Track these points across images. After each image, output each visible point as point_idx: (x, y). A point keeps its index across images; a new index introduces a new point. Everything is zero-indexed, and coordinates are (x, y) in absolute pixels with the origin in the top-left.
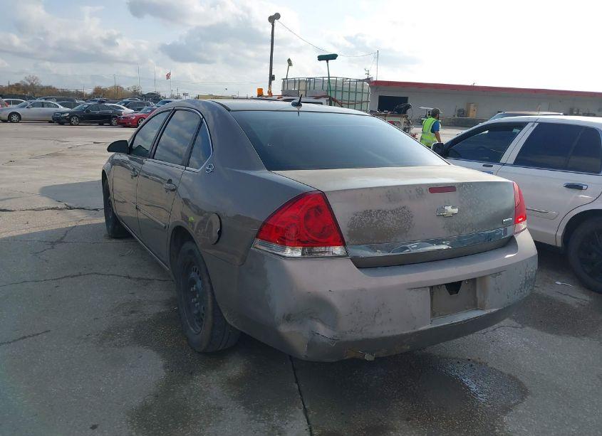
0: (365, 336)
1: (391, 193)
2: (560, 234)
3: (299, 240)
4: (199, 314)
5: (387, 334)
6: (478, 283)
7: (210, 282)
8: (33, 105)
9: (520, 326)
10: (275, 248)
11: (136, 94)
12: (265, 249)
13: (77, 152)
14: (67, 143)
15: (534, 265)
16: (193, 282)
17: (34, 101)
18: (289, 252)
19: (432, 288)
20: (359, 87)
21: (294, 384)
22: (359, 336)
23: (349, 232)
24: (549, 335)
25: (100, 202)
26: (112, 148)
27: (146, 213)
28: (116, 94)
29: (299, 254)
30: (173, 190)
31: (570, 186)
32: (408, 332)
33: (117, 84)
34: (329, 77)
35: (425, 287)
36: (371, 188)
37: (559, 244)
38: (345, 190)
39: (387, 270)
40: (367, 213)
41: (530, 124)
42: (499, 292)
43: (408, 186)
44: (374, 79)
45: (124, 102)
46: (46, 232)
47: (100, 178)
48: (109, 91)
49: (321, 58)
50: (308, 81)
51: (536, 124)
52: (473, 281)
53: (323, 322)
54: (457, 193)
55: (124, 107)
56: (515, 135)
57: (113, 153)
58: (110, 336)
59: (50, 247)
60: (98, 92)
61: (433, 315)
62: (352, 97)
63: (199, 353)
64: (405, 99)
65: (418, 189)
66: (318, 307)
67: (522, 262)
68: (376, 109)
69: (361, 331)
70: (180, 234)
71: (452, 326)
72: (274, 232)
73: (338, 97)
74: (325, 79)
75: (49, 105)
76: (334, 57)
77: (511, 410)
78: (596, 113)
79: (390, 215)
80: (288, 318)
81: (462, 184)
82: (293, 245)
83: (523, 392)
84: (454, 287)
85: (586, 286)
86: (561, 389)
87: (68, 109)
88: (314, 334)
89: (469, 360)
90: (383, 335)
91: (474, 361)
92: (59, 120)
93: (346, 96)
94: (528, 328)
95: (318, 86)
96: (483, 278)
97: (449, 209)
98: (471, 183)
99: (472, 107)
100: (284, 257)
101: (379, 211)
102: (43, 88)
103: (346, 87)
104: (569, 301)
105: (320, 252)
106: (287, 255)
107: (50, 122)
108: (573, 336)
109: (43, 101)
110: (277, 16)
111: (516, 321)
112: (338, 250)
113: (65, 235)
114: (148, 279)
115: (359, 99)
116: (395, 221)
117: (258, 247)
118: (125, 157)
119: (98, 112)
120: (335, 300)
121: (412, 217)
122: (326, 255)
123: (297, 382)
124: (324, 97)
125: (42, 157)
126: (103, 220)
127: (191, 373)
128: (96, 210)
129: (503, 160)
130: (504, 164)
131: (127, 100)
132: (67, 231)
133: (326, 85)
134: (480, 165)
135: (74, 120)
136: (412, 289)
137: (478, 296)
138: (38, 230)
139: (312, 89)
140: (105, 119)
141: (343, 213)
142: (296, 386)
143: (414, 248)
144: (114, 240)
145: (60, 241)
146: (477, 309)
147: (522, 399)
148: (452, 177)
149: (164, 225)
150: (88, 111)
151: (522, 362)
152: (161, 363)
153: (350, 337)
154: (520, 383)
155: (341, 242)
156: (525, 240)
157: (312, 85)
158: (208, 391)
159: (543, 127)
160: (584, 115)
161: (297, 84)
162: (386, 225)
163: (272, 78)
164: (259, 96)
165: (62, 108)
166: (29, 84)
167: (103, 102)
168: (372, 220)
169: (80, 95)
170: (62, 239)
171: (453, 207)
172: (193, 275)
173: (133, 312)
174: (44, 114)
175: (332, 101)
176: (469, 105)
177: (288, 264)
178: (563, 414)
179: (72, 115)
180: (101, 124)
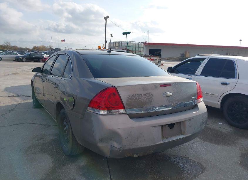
0: (134, 147)
1: (144, 87)
2: (219, 103)
3: (106, 107)
4: (67, 139)
5: (143, 146)
6: (182, 124)
7: (71, 126)
8: (7, 54)
9: (203, 141)
10: (96, 111)
11: (51, 49)
12: (92, 111)
13: (25, 73)
14: (20, 69)
15: (206, 116)
16: (65, 126)
17: (7, 52)
18: (102, 112)
19: (162, 126)
20: (140, 45)
21: (107, 168)
22: (131, 147)
23: (127, 103)
24: (215, 145)
25: (31, 93)
26: (34, 70)
27: (47, 97)
28: (42, 49)
29: (106, 113)
30: (57, 87)
31: (222, 84)
32: (152, 145)
33: (43, 45)
34: (127, 41)
35: (159, 126)
36: (136, 85)
37: (219, 107)
38: (125, 86)
39: (143, 119)
40: (134, 95)
41: (206, 59)
42: (191, 127)
43: (151, 84)
44: (148, 42)
45: (45, 52)
46: (7, 106)
47: (31, 83)
48: (40, 48)
49: (124, 34)
50: (119, 43)
51: (209, 59)
52: (180, 123)
53: (116, 141)
54: (172, 87)
55: (45, 54)
56: (201, 63)
57: (36, 73)
58: (30, 149)
59: (8, 112)
60: (35, 48)
61: (163, 137)
62: (137, 49)
63: (68, 156)
64: (160, 50)
65: (155, 85)
66: (114, 135)
67: (200, 115)
68: (148, 54)
69: (132, 145)
70: (59, 106)
71: (172, 142)
72: (96, 104)
73: (131, 49)
74: (126, 42)
75: (14, 54)
76: (129, 33)
77: (197, 177)
78: (237, 55)
79: (144, 96)
80: (101, 140)
81: (174, 83)
82: (104, 109)
83: (203, 169)
84: (171, 126)
85: (231, 125)
86: (219, 168)
87: (21, 55)
88: (112, 146)
89: (181, 156)
90: (141, 146)
91: (183, 157)
92: (17, 60)
93: (134, 49)
94: (206, 142)
95: (123, 45)
96: (184, 122)
97: (168, 93)
98: (178, 82)
99: (187, 53)
100: (99, 114)
101: (139, 94)
102: (12, 47)
103: (134, 45)
104: (224, 131)
105: (115, 112)
106: (101, 113)
107: (14, 60)
108: (225, 145)
109: (11, 52)
110: (108, 17)
111: (202, 140)
112: (122, 111)
113: (16, 107)
114: (49, 125)
115: (139, 50)
116: (146, 98)
117: (89, 110)
118: (40, 74)
119: (34, 56)
120: (120, 132)
121: (153, 97)
122: (118, 113)
123: (108, 167)
124: (126, 49)
125: (9, 75)
126: (32, 101)
127: (64, 165)
128: (30, 96)
129: (196, 74)
130: (196, 75)
131: (47, 51)
132: (16, 105)
133: (126, 44)
134: (187, 76)
135: (24, 60)
136: (153, 127)
137: (182, 129)
138: (4, 105)
139: (120, 46)
140: (37, 59)
141: (124, 95)
142: (108, 169)
143: (157, 109)
144: (36, 109)
145: (13, 110)
146: (182, 135)
147: (203, 172)
148: (170, 80)
149: (53, 102)
150: (30, 56)
151: (203, 157)
152: (51, 160)
153: (127, 147)
154: (202, 165)
155: (124, 108)
156: (202, 105)
157: (121, 45)
158: (70, 172)
159: (211, 60)
160: (232, 55)
161: (115, 44)
162: (142, 100)
163: (106, 42)
164: (99, 49)
165: (19, 55)
166: (6, 45)
167: (37, 52)
168: (136, 98)
169: (27, 49)
170: (14, 109)
171: (170, 93)
172: (65, 123)
173: (41, 139)
174: (11, 57)
175: (128, 51)
176: (186, 52)
177: (101, 117)
178: (219, 178)
179: (23, 57)
180: (35, 61)
